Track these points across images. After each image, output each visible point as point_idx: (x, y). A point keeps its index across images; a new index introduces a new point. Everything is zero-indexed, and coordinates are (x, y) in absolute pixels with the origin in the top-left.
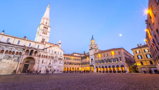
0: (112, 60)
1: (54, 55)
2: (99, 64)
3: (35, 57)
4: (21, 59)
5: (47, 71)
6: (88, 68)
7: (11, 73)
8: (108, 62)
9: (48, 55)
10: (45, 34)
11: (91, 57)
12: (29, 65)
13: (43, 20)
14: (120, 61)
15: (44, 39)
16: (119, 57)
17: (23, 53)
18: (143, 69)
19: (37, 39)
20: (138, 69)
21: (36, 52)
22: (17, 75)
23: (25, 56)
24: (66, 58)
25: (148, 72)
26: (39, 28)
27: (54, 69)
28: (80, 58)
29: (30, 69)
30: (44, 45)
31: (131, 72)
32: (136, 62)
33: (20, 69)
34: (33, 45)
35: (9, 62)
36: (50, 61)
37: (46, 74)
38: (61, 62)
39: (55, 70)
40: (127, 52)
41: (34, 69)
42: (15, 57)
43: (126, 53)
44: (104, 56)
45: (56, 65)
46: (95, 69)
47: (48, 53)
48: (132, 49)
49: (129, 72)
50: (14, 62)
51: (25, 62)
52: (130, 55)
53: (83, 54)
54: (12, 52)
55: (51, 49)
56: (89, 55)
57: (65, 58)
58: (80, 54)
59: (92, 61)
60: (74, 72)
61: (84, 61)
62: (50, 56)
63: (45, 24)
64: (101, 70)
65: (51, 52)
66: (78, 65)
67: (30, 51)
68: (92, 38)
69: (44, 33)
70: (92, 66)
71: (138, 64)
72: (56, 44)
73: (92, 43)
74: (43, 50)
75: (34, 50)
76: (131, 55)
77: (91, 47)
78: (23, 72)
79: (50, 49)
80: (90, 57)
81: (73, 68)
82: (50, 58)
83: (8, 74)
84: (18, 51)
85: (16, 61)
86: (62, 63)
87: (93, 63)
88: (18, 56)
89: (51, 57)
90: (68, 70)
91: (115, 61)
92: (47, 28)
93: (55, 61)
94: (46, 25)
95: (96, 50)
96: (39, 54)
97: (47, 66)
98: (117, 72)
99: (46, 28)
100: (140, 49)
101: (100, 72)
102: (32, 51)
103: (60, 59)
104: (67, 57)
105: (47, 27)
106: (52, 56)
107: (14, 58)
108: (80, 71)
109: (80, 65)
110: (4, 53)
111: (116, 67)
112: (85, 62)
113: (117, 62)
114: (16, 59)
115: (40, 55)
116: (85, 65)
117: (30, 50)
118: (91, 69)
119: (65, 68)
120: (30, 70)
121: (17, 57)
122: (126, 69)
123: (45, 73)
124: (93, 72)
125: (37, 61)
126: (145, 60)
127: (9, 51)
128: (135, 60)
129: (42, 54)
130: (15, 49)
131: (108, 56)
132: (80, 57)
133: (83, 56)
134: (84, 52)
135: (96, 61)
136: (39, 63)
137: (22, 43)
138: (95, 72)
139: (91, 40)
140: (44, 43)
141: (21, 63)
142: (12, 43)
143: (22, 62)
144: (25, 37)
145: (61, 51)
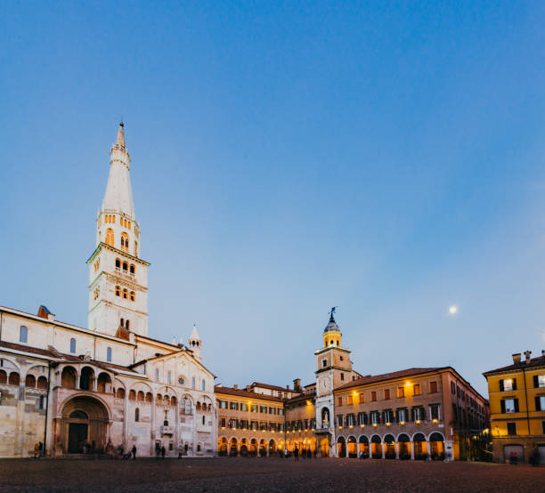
0: (402, 413)
1: (179, 392)
2: (351, 427)
3: (102, 397)
4: (51, 402)
5: (159, 449)
6: (309, 443)
7: (30, 453)
8: (384, 423)
9: (156, 389)
10: (129, 296)
11: (322, 402)
12: (87, 426)
13: (108, 226)
14: (433, 418)
15: (128, 322)
16: (430, 405)
17: (55, 380)
18: (509, 450)
19: (95, 320)
20: (491, 449)
21: (104, 379)
22: (53, 459)
23: (65, 394)
24: (223, 405)
25: (527, 458)
26: (97, 266)
27: (182, 442)
28: (281, 405)
29: (93, 442)
30: (132, 348)
31: (462, 458)
32: (492, 424)
33: (57, 439)
34: (85, 347)
35: (8, 416)
36: (166, 412)
37: (157, 459)
38: (208, 419)
39: (186, 446)
40: (467, 385)
41: (110, 441)
42: (27, 394)
43: (461, 387)
44: (374, 399)
45: (189, 429)
46: (334, 447)
47: (153, 384)
48: (486, 375)
49: (456, 460)
50: (27, 415)
51: (71, 416)
52: (473, 397)
53: (292, 387)
54: (8, 375)
56: (315, 394)
57: (220, 402)
58: (279, 389)
59: (323, 418)
60: (259, 455)
61: (293, 414)
62: (163, 394)
63: (117, 245)
64: (356, 449)
65: (164, 379)
66: (273, 432)
67: (79, 373)
68: (332, 320)
69: (121, 294)
70: (323, 434)
71: (495, 433)
72: (180, 346)
73: (330, 346)
74: (131, 368)
75: (94, 368)
76: (477, 395)
77: (325, 362)
78: (71, 451)
79: (159, 363)
80: (318, 400)
81: (254, 441)
82: (164, 402)
83: (19, 456)
84: (32, 373)
85: (34, 411)
86: (210, 423)
87: (329, 426)
88: (37, 390)
89: (167, 397)
90: (236, 449)
91: (413, 420)
92: (132, 270)
93: (183, 412)
94: (124, 249)
95: (344, 371)
96: (117, 385)
97: (158, 432)
98: (413, 458)
99: (125, 267)
100: (518, 375)
101: (353, 455)
102: (87, 372)
103: (202, 407)
104: (230, 398)
105: (130, 262)
106: (171, 394)
107: (21, 397)
108: (281, 452)
109: (279, 430)
111: (412, 440)
112: (300, 421)
113: (418, 422)
114: (33, 402)
115: (120, 389)
116: (296, 430)
117: (79, 368)
118: (320, 446)
119: (224, 440)
120: (97, 444)
121: (36, 395)
122: (449, 448)
123: (154, 456)
124: (326, 455)
125: (114, 413)
126: (528, 419)
128: (488, 416)
129: (129, 384)
130: (17, 364)
131: (388, 398)
132: (278, 399)
133: (289, 396)
134: (296, 382)
135: (340, 417)
136: (122, 420)
137: (40, 337)
138: (334, 457)
139: (326, 330)
140: (132, 341)
141: (55, 420)
143: (59, 416)
144: (44, 312)
145: (204, 376)
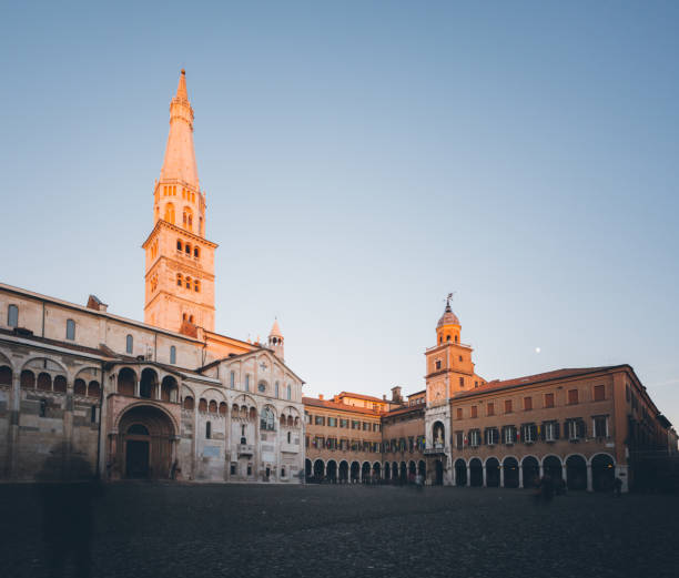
0: (551, 428)
1: (260, 402)
3: (168, 407)
4: (104, 414)
8: (522, 441)
9: (231, 397)
10: (192, 286)
11: (434, 415)
12: (147, 443)
13: (167, 199)
14: (597, 435)
17: (110, 386)
19: (153, 317)
21: (170, 384)
22: (109, 485)
23: (123, 403)
24: (307, 419)
27: (263, 465)
28: (377, 419)
29: (157, 465)
30: (200, 347)
33: (113, 461)
34: (143, 344)
35: (53, 431)
36: (243, 426)
38: (294, 437)
39: (268, 469)
42: (76, 403)
43: (636, 393)
44: (509, 411)
45: (272, 449)
46: (450, 472)
47: (228, 392)
50: (76, 430)
51: (129, 431)
54: (53, 379)
55: (237, 366)
56: (424, 405)
58: (375, 401)
59: (435, 436)
61: (393, 431)
62: (240, 404)
63: (179, 222)
65: (240, 385)
67: (139, 375)
68: (448, 310)
69: (184, 284)
73: (445, 342)
74: (199, 371)
75: (157, 370)
77: (438, 364)
78: (129, 475)
80: (428, 413)
81: (343, 464)
82: (242, 415)
84: (82, 376)
85: (85, 424)
86: (297, 441)
87: (443, 445)
88: (87, 399)
89: (244, 407)
90: (321, 473)
91: (567, 437)
92: (197, 253)
93: (264, 426)
94: (187, 228)
95: (463, 376)
96: (185, 393)
97: (234, 453)
99: (188, 251)
102: (149, 375)
103: (288, 421)
104: (315, 411)
105: (194, 244)
106: (249, 403)
107: (70, 405)
109: (375, 449)
112: (402, 439)
114: (84, 414)
115: (188, 398)
116: (398, 450)
117: (139, 370)
119: (308, 462)
120: (160, 467)
121: (86, 404)
122: (622, 474)
123: (229, 482)
125: (181, 428)
127: (37, 373)
129: (199, 392)
130: (64, 366)
131: (528, 408)
132: (373, 413)
133: (387, 408)
134: (395, 391)
135: (459, 434)
136: (191, 437)
137: (91, 334)
138: (450, 486)
140: (200, 338)
141: (110, 436)
142: (38, 333)
143: (115, 432)
144: (94, 302)
145: (289, 380)
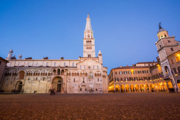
1: (88, 71)
3: (62, 76)
9: (79, 71)
12: (61, 84)
27: (89, 88)
35: (45, 83)
36: (84, 78)
38: (100, 79)
39: (91, 89)
42: (48, 77)
45: (92, 83)
50: (48, 83)
54: (45, 74)
62: (82, 73)
65: (83, 68)
67: (56, 71)
75: (60, 68)
79: (81, 64)
82: (83, 75)
84: (50, 72)
93: (90, 78)
96: (68, 72)
97: (81, 85)
103: (97, 75)
106: (85, 72)
110: (40, 75)
114: (49, 79)
121: (50, 77)
127: (43, 73)
129: (71, 71)
136: (70, 82)
145: (98, 64)
